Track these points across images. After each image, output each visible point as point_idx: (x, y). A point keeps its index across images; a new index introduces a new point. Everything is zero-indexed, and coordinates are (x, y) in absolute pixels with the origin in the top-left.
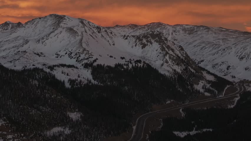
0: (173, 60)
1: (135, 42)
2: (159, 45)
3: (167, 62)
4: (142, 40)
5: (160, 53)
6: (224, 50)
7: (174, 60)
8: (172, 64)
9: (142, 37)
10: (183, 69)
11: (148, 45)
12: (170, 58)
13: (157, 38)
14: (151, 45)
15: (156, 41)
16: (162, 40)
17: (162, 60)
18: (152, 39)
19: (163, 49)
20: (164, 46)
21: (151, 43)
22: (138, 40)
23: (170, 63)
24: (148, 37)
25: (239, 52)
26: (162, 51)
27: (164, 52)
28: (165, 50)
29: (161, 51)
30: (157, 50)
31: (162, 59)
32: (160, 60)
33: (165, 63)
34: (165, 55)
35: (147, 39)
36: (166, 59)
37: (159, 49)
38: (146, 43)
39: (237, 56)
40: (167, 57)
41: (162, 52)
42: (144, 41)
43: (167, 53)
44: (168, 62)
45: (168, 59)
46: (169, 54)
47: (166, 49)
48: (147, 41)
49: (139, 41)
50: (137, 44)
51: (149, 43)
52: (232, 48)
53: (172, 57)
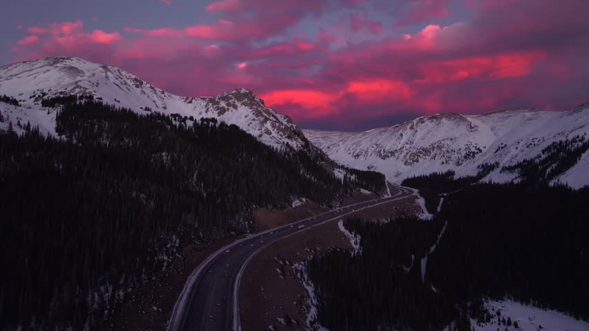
0: (279, 130)
1: (206, 106)
2: (251, 108)
3: (268, 132)
4: (218, 103)
5: (253, 120)
6: (329, 148)
7: (282, 130)
8: (280, 137)
9: (219, 99)
10: (302, 146)
11: (230, 110)
12: (273, 126)
13: (246, 100)
14: (234, 110)
15: (244, 104)
16: (255, 101)
17: (259, 130)
18: (236, 101)
19: (258, 114)
20: (259, 109)
21: (235, 107)
22: (211, 104)
23: (274, 134)
24: (231, 98)
25: (351, 149)
26: (257, 116)
27: (262, 119)
28: (263, 116)
29: (254, 117)
30: (246, 116)
31: (257, 128)
32: (255, 129)
33: (265, 134)
34: (263, 123)
35: (227, 101)
36: (267, 128)
37: (251, 115)
38: (226, 107)
39: (349, 153)
40: (268, 125)
41: (257, 119)
42: (223, 104)
43: (266, 119)
44: (271, 133)
45: (270, 128)
46: (270, 120)
47: (265, 114)
48: (229, 105)
49: (213, 105)
50: (210, 110)
51: (231, 108)
52: (339, 145)
53: (277, 124)
